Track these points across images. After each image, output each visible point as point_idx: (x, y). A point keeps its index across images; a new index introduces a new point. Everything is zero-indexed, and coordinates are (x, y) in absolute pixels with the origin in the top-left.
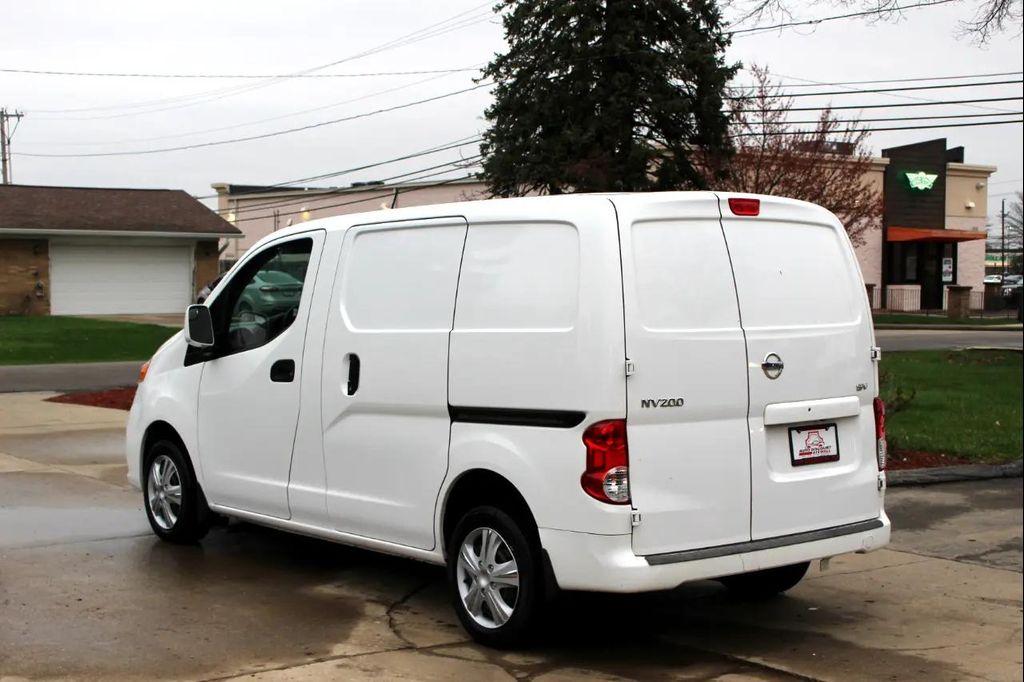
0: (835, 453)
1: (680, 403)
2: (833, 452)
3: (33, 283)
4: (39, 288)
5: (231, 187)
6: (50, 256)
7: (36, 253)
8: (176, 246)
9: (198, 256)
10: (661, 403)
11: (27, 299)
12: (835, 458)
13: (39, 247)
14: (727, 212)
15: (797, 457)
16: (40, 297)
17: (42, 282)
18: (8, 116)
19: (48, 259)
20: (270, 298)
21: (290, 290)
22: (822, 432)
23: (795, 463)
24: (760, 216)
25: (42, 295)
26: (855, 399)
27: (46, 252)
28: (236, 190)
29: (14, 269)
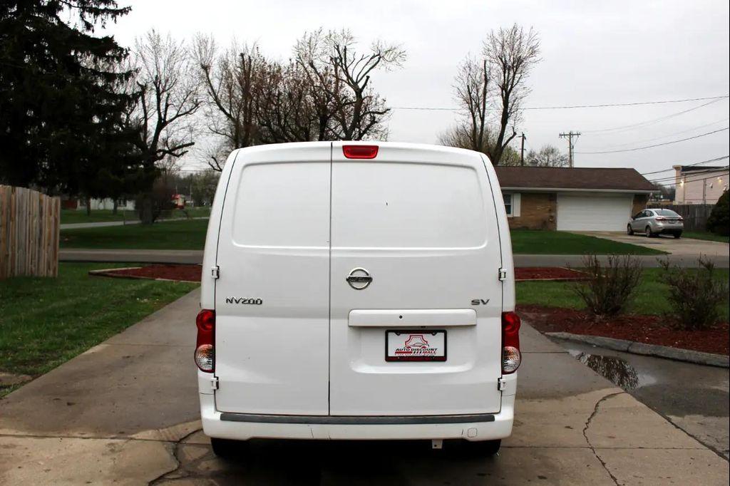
0: (442, 355)
1: (259, 302)
2: (440, 353)
3: (547, 214)
4: (552, 217)
5: (683, 167)
6: (558, 201)
7: (551, 200)
8: (623, 197)
9: (635, 202)
10: (242, 301)
11: (544, 223)
12: (443, 359)
13: (552, 197)
14: (340, 155)
15: (391, 354)
16: (552, 222)
17: (553, 214)
18: (573, 135)
19: (556, 203)
20: (661, 224)
21: (672, 220)
22: (427, 337)
23: (389, 359)
24: (377, 158)
25: (553, 221)
26: (470, 312)
27: (556, 200)
28: (685, 169)
29: (539, 207)
